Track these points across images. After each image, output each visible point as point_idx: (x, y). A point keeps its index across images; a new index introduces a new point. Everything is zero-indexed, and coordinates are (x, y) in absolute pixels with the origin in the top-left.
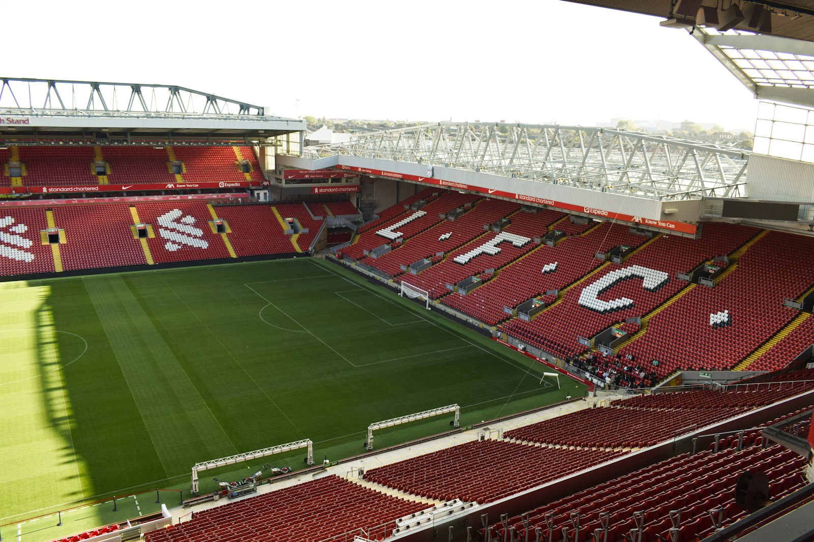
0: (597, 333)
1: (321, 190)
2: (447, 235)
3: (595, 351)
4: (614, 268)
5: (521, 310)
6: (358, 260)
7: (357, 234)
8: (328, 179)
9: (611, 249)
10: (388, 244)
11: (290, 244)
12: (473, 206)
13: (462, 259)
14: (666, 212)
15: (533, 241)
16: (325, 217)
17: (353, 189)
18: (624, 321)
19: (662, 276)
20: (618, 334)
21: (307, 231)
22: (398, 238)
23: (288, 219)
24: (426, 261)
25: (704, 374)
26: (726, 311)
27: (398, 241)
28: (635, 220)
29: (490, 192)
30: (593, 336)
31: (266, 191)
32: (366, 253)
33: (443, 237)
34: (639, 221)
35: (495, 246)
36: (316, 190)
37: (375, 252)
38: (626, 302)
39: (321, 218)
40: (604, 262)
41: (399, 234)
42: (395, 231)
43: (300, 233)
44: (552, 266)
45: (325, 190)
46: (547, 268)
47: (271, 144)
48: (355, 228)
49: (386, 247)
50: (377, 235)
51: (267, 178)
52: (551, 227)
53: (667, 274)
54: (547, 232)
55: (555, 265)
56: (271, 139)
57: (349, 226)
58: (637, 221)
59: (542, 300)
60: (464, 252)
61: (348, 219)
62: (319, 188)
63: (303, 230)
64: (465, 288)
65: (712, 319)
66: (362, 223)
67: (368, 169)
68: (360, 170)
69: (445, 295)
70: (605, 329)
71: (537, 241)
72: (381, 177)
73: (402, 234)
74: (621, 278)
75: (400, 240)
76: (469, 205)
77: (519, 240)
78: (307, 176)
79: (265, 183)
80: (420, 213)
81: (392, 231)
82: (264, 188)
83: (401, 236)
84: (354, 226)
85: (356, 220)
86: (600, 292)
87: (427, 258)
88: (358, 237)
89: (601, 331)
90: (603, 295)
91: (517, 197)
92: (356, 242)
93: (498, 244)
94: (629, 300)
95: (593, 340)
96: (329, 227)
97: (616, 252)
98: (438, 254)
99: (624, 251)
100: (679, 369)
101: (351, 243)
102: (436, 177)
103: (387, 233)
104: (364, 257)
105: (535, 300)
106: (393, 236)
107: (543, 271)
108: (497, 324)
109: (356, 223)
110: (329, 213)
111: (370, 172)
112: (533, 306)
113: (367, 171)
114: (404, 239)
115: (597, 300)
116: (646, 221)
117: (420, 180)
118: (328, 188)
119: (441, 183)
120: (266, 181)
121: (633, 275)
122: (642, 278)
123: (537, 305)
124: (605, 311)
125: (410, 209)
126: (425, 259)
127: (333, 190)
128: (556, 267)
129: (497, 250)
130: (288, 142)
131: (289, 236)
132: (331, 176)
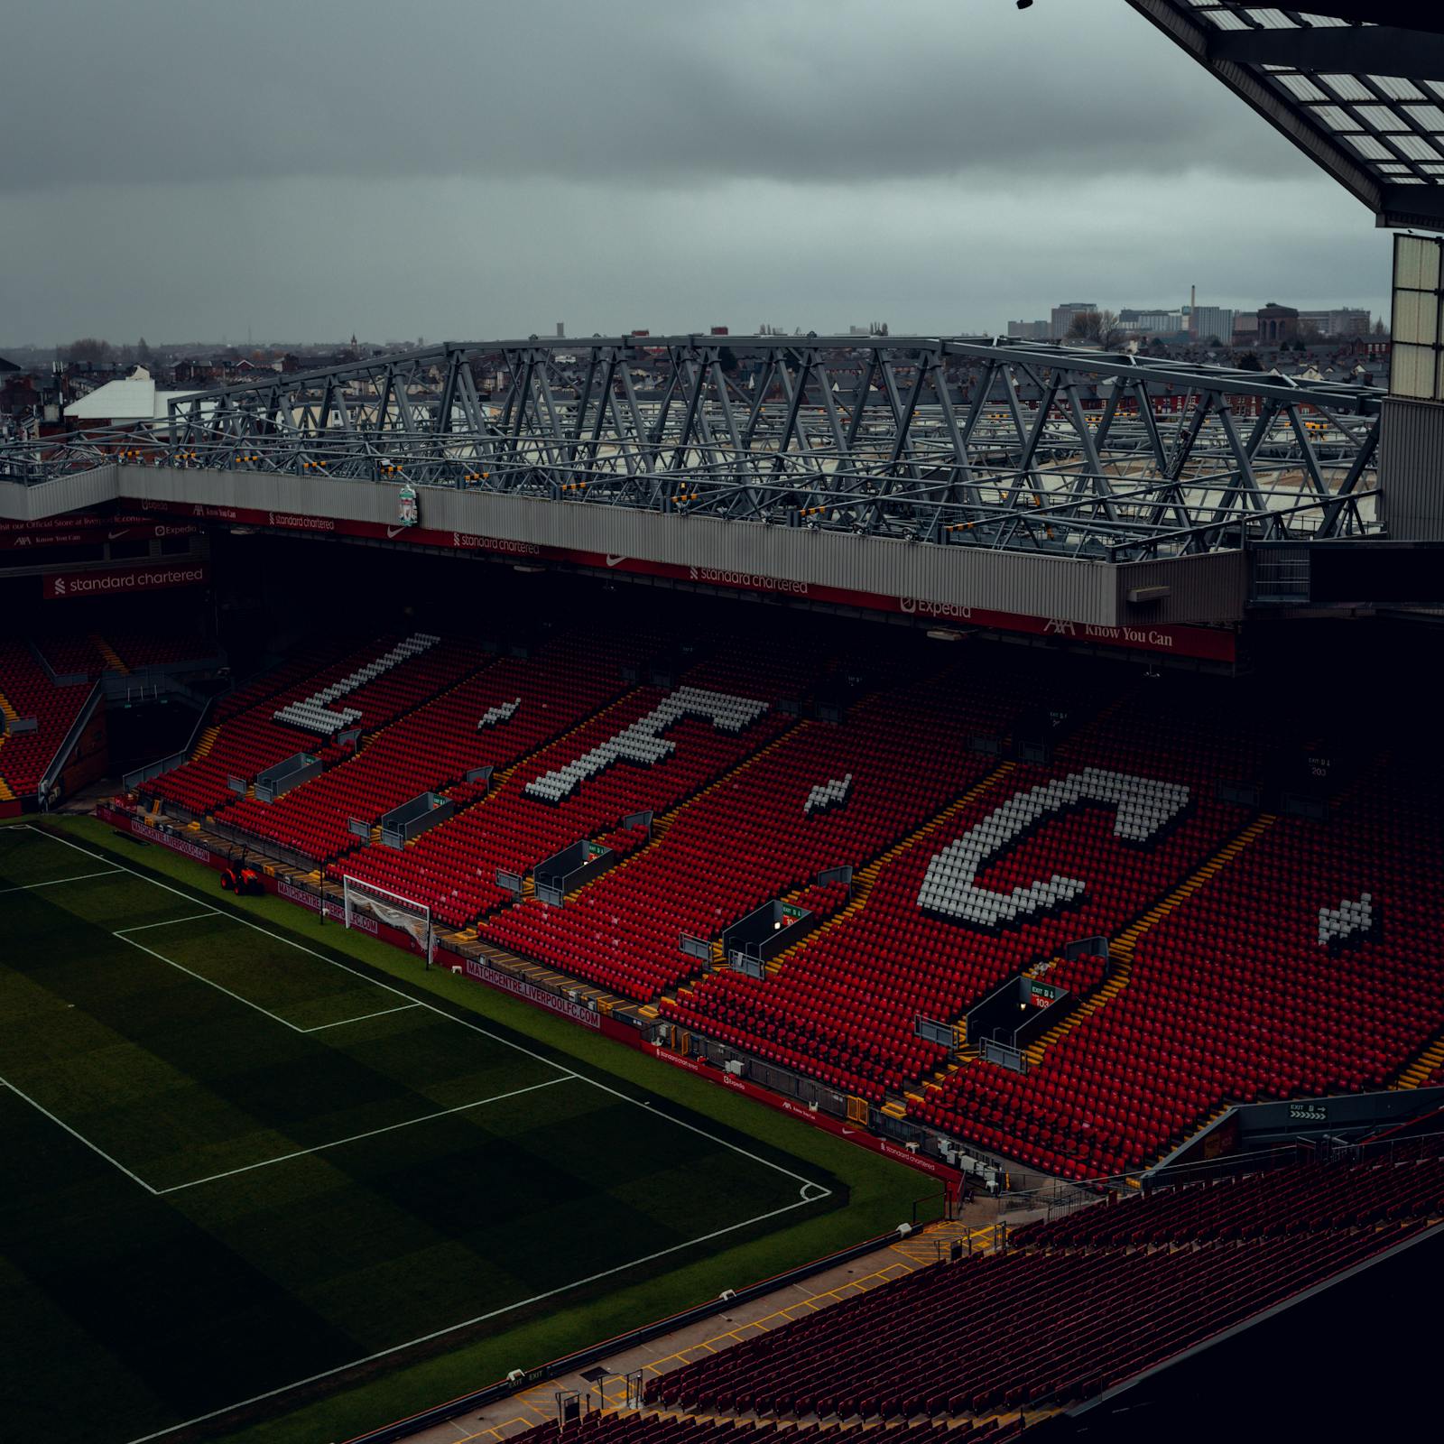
0: (977, 1000)
1: (77, 586)
2: (506, 711)
3: (970, 1060)
4: (1023, 783)
5: (734, 944)
6: (209, 811)
7: (210, 723)
8: (100, 547)
9: (1017, 721)
10: (314, 750)
13: (552, 785)
14: (1134, 598)
15: (776, 711)
16: (96, 673)
17: (189, 576)
18: (1058, 951)
19: (1172, 798)
20: (1042, 996)
22: (346, 727)
24: (437, 801)
25: (1306, 1109)
26: (1367, 896)
27: (343, 739)
28: (1053, 627)
29: (611, 563)
30: (965, 1009)
32: (236, 786)
33: (491, 716)
34: (1067, 629)
35: (656, 735)
36: (60, 587)
37: (266, 782)
38: (1064, 888)
39: (81, 678)
40: (998, 765)
41: (350, 715)
42: (335, 705)
43: (8, 732)
44: (836, 789)
45: (92, 585)
46: (819, 796)
48: (200, 703)
49: (306, 761)
50: (278, 722)
53: (1186, 789)
54: (821, 680)
55: (845, 785)
57: (180, 699)
58: (1060, 630)
59: (803, 901)
60: (557, 762)
61: (178, 676)
62: (68, 579)
63: (17, 724)
64: (558, 884)
65: (1324, 923)
67: (224, 508)
68: (199, 512)
69: (497, 911)
70: (1000, 983)
71: (790, 708)
72: (268, 529)
73: (360, 714)
74: (1047, 813)
75: (352, 736)
77: (731, 713)
78: (22, 541)
81: (325, 706)
83: (355, 721)
84: (200, 697)
86: (983, 863)
87: (440, 788)
88: (211, 735)
89: (989, 991)
90: (992, 873)
91: (694, 575)
92: (205, 750)
93: (666, 727)
94: (1073, 882)
95: (964, 1023)
96: (109, 706)
97: (1032, 729)
98: (474, 775)
99: (1056, 724)
100: (1233, 1099)
101: (188, 756)
102: (431, 524)
103: (309, 713)
104: (230, 800)
105: (782, 906)
106: (328, 722)
107: (808, 807)
108: (659, 996)
109: (205, 687)
110: (114, 661)
111: (233, 514)
112: (777, 926)
113: (224, 514)
114: (365, 732)
115: (975, 890)
116: (1088, 631)
117: (391, 534)
118: (101, 575)
119: (457, 543)
121: (1084, 801)
122: (1112, 808)
123: (790, 922)
124: (1001, 922)
126: (431, 795)
127: (120, 582)
128: (848, 791)
129: (663, 747)
132: (111, 536)
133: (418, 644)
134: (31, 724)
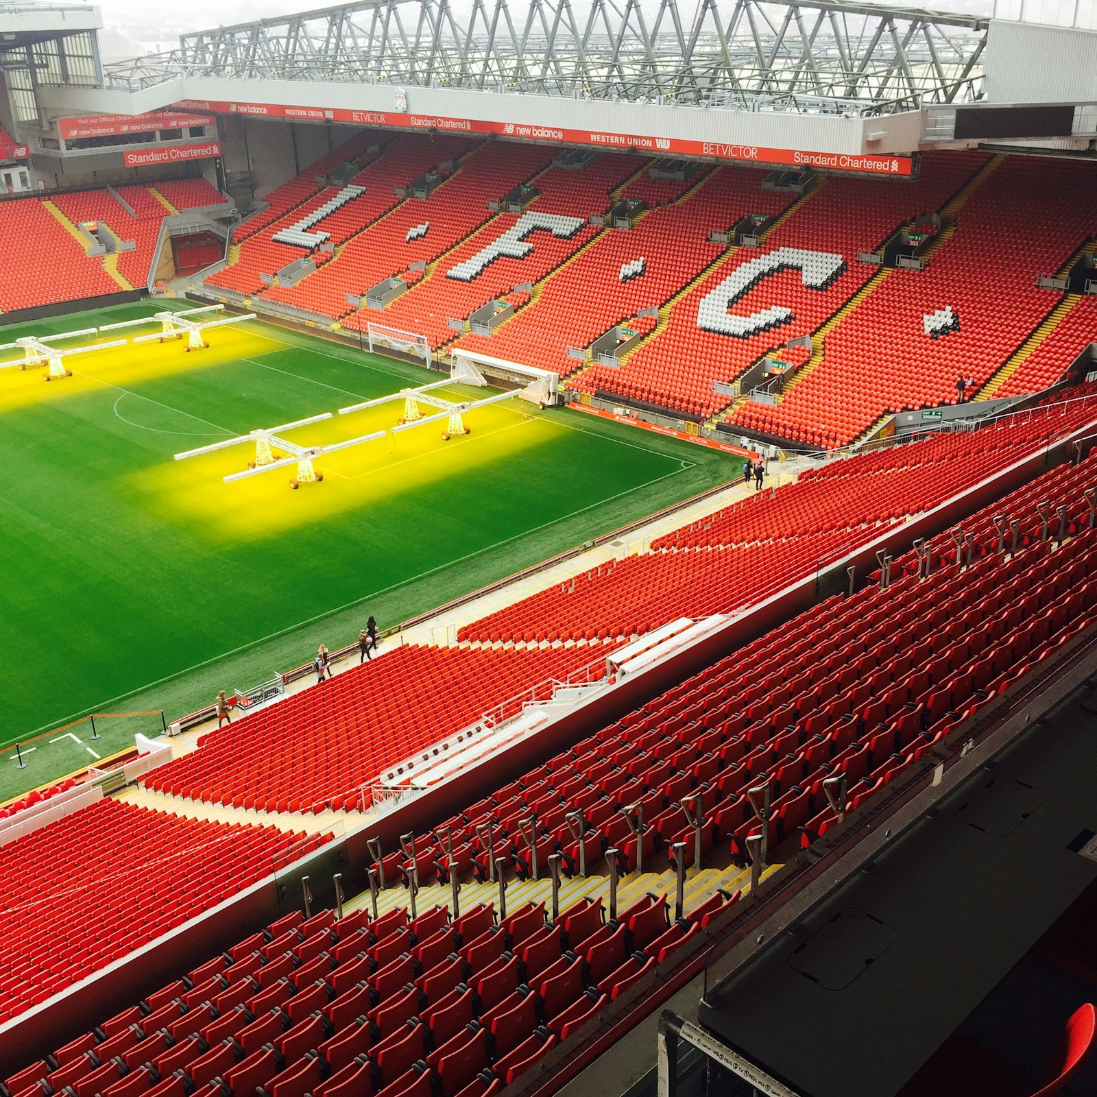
0: (742, 372)
1: (142, 158)
2: (421, 229)
3: (744, 402)
4: (747, 256)
5: (600, 350)
6: (253, 294)
7: (233, 243)
8: (153, 133)
9: (736, 223)
10: (306, 257)
11: (105, 275)
12: (455, 168)
13: (464, 270)
14: (871, 139)
15: (589, 223)
17: (207, 151)
18: (782, 346)
19: (833, 262)
20: (779, 368)
21: (131, 245)
22: (322, 242)
23: (85, 224)
24: (394, 283)
25: (931, 414)
26: (949, 308)
27: (322, 249)
30: (737, 377)
31: (24, 169)
32: (266, 279)
33: (413, 233)
35: (519, 240)
38: (779, 312)
40: (728, 248)
41: (321, 236)
42: (313, 229)
43: (119, 250)
44: (636, 266)
45: (151, 157)
46: (627, 270)
47: (18, 65)
48: (225, 231)
49: (303, 263)
50: (275, 241)
51: (18, 140)
52: (617, 194)
53: (840, 256)
54: (612, 204)
55: (641, 263)
56: (18, 55)
57: (212, 229)
59: (631, 327)
60: (464, 257)
63: (121, 245)
64: (485, 324)
65: (927, 323)
66: (237, 220)
70: (753, 363)
71: (598, 221)
73: (328, 235)
74: (762, 274)
75: (329, 247)
76: (446, 165)
77: (564, 225)
79: (21, 152)
81: (304, 231)
82: (21, 162)
83: (327, 239)
84: (223, 227)
85: (225, 215)
86: (732, 303)
88: (237, 250)
89: (748, 368)
90: (736, 304)
92: (236, 259)
93: (524, 236)
94: (784, 309)
95: (737, 384)
96: (174, 234)
97: (746, 228)
98: (413, 267)
99: (758, 224)
100: (888, 412)
101: (228, 262)
102: (414, 111)
103: (294, 234)
105: (620, 330)
106: (311, 240)
107: (621, 276)
109: (226, 221)
110: (167, 206)
112: (619, 341)
115: (729, 316)
120: (19, 145)
121: (782, 266)
122: (799, 269)
123: (627, 338)
124: (747, 332)
125: (329, 183)
126: (391, 279)
127: (168, 155)
128: (644, 266)
129: (525, 247)
130: (62, 56)
131: (98, 261)
133: (352, 191)
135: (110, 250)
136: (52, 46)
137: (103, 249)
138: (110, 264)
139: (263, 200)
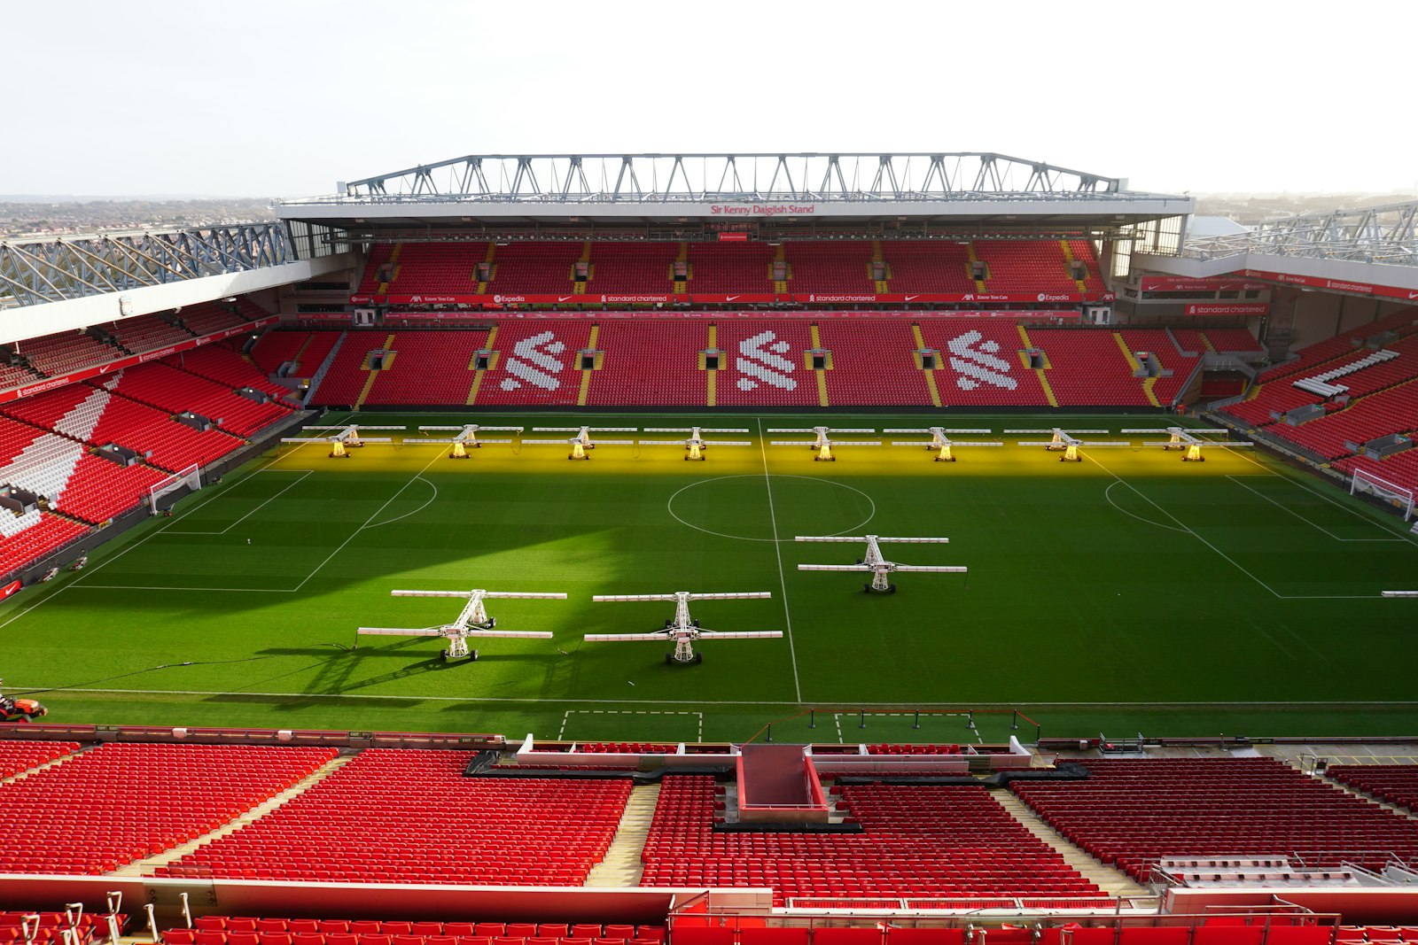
1: (1200, 310)
6: (1259, 426)
7: (1256, 383)
8: (1215, 292)
10: (1319, 403)
11: (1142, 391)
16: (1201, 354)
17: (1257, 310)
22: (1339, 394)
23: (1139, 353)
24: (1400, 439)
27: (1338, 399)
31: (1108, 309)
32: (1274, 415)
36: (1192, 310)
37: (1292, 416)
39: (1194, 354)
41: (1340, 388)
42: (1332, 382)
43: (1159, 376)
45: (1208, 310)
47: (1128, 237)
48: (1252, 373)
49: (1315, 408)
50: (1295, 387)
51: (1110, 289)
56: (1126, 229)
57: (1242, 370)
61: (1242, 359)
62: (1197, 306)
63: (1162, 372)
66: (1266, 365)
68: (1281, 278)
72: (1324, 290)
73: (1347, 388)
75: (1345, 399)
78: (1179, 287)
79: (1108, 297)
80: (1386, 355)
81: (1325, 382)
82: (1107, 303)
83: (1344, 392)
84: (1252, 370)
85: (1257, 360)
87: (1402, 433)
88: (1258, 389)
92: (1254, 396)
96: (1206, 369)
101: (1245, 397)
103: (1315, 384)
104: (1272, 423)
106: (1328, 391)
109: (1254, 365)
110: (1210, 346)
111: (1303, 281)
113: (1297, 280)
114: (1352, 398)
117: (1411, 296)
118: (1213, 306)
120: (1109, 293)
125: (1364, 344)
127: (1222, 310)
130: (1157, 232)
131: (1140, 380)
132: (1221, 288)
133: (1384, 355)
134: (1170, 373)
135: (1151, 375)
136: (1152, 225)
137: (1147, 373)
138: (1148, 385)
139: (1296, 353)
